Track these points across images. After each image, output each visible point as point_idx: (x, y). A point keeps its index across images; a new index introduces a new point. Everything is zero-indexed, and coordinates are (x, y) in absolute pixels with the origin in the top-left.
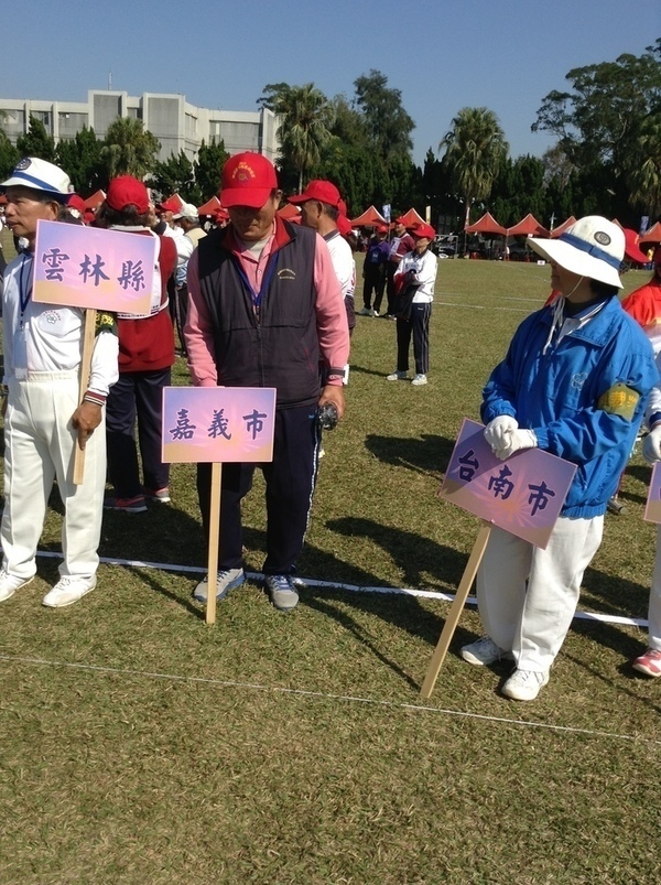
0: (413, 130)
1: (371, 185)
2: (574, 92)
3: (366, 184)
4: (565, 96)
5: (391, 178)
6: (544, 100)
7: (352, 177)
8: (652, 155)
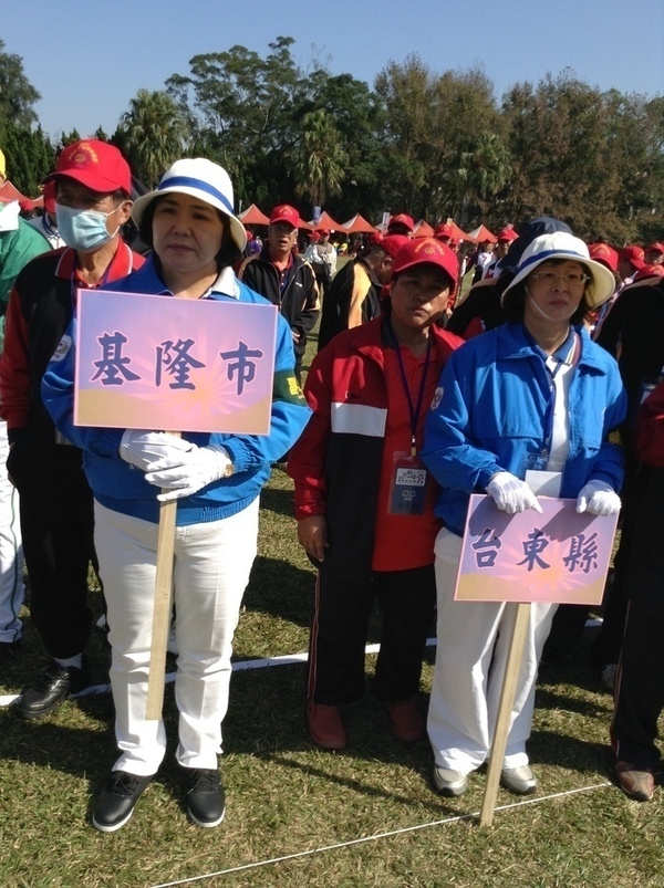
0: (39, 101)
1: (46, 164)
2: (194, 77)
3: (41, 161)
4: (186, 80)
6: (166, 83)
7: (25, 153)
8: (315, 150)
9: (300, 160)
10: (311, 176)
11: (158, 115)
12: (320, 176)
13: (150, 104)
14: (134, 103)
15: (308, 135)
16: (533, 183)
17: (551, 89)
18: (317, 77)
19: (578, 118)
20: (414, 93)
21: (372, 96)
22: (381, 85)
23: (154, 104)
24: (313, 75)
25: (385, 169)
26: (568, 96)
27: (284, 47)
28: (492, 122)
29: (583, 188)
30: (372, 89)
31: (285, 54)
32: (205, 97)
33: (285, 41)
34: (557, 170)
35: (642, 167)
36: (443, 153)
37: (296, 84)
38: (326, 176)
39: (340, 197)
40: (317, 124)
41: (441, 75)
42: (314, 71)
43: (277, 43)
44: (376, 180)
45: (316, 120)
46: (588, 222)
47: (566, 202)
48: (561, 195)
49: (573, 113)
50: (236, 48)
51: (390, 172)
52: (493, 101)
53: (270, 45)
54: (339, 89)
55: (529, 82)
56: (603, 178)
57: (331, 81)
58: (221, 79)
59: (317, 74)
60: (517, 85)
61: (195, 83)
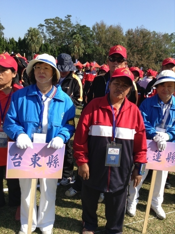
0: (4, 30)
3: (3, 45)
4: (43, 25)
5: (11, 44)
6: (38, 26)
8: (76, 44)
9: (72, 47)
10: (75, 51)
11: (35, 34)
12: (77, 51)
13: (33, 31)
14: (28, 31)
15: (74, 41)
16: (133, 55)
17: (138, 30)
18: (77, 26)
19: (145, 38)
20: (102, 31)
21: (91, 31)
22: (94, 28)
23: (34, 31)
24: (76, 25)
25: (94, 50)
26: (142, 32)
27: (69, 18)
28: (122, 39)
29: (146, 56)
30: (91, 29)
31: (69, 19)
32: (48, 30)
33: (69, 16)
34: (140, 52)
35: (161, 51)
36: (110, 46)
37: (72, 27)
38: (79, 51)
39: (83, 57)
40: (77, 38)
41: (109, 26)
42: (77, 24)
43: (67, 16)
44: (92, 53)
45: (77, 37)
46: (147, 65)
47: (142, 60)
48: (140, 58)
49: (144, 37)
50: (57, 18)
51: (96, 51)
52: (123, 33)
53: (65, 17)
54: (83, 29)
55: (132, 29)
56: (151, 54)
57: (81, 27)
58: (52, 25)
59: (77, 25)
60: (129, 29)
61: (46, 26)
